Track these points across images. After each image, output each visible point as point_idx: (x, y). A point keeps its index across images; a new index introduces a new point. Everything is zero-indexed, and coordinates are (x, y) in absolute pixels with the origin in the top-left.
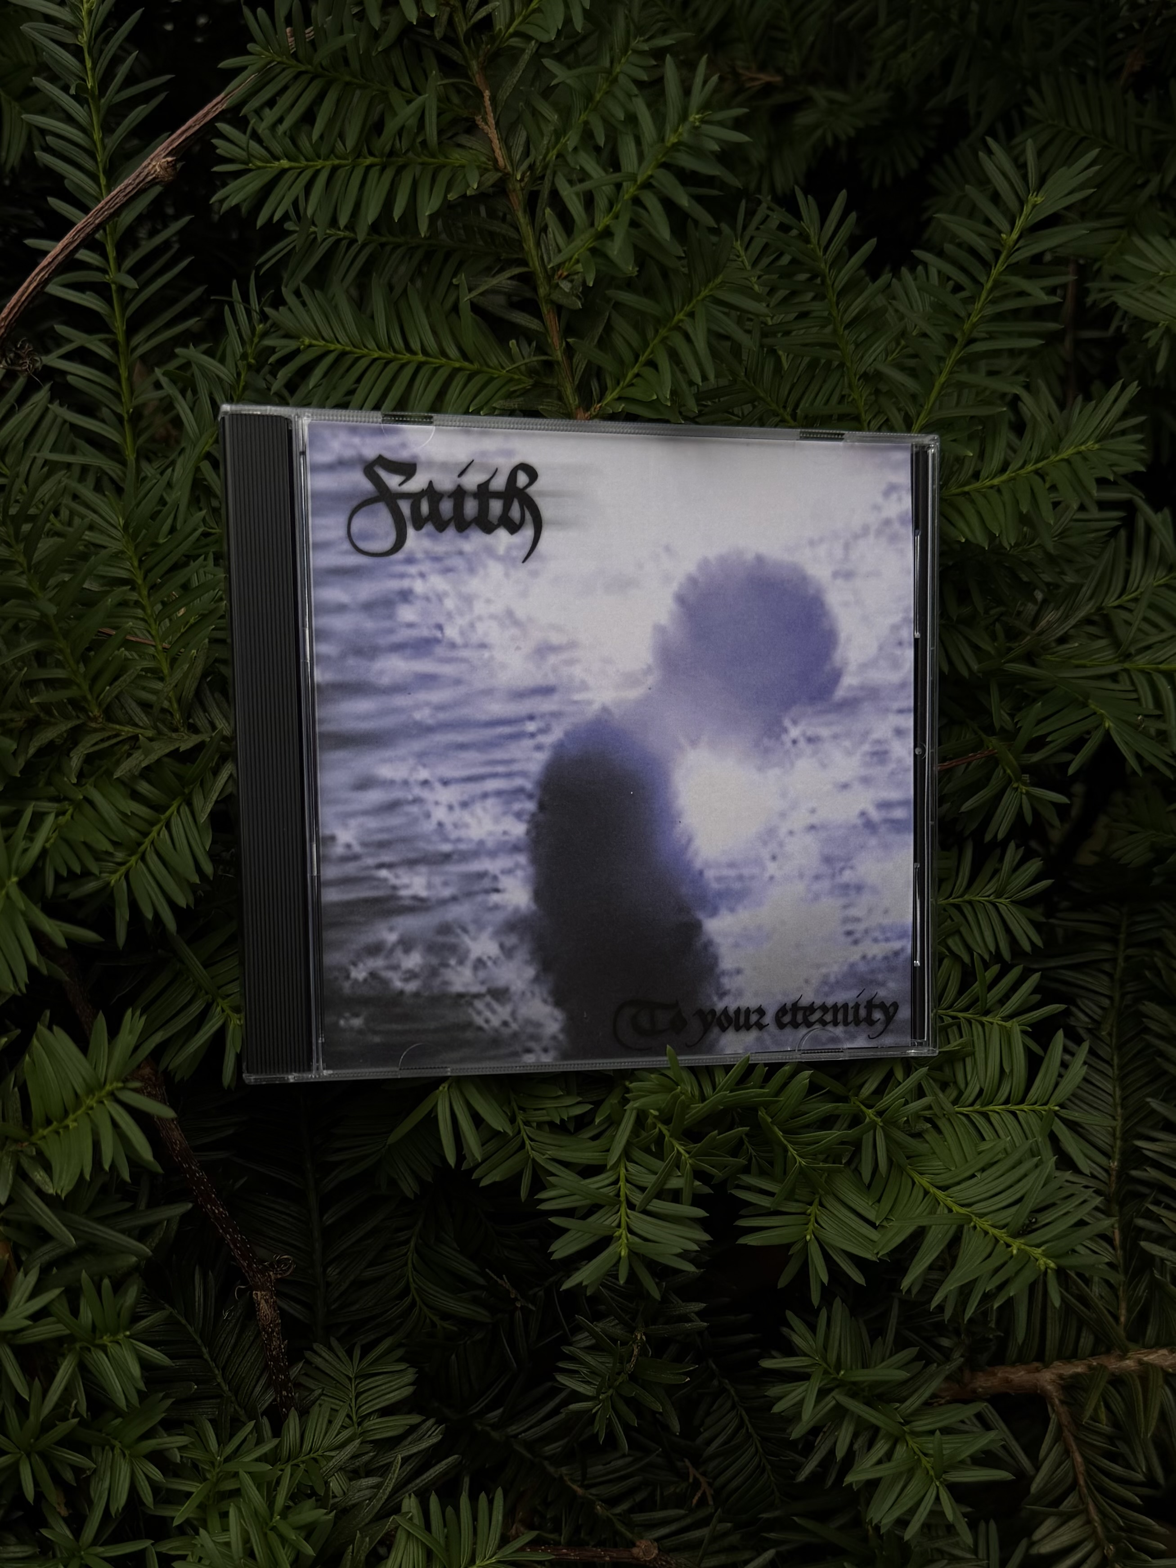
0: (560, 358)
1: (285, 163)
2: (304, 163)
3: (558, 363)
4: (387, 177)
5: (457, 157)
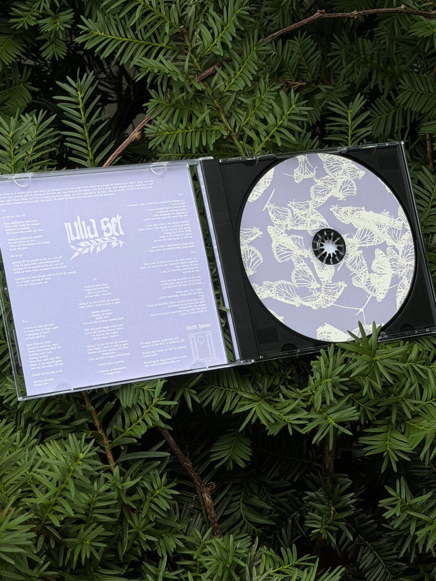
1: (168, 133)
2: (173, 132)
4: (198, 134)
5: (216, 128)
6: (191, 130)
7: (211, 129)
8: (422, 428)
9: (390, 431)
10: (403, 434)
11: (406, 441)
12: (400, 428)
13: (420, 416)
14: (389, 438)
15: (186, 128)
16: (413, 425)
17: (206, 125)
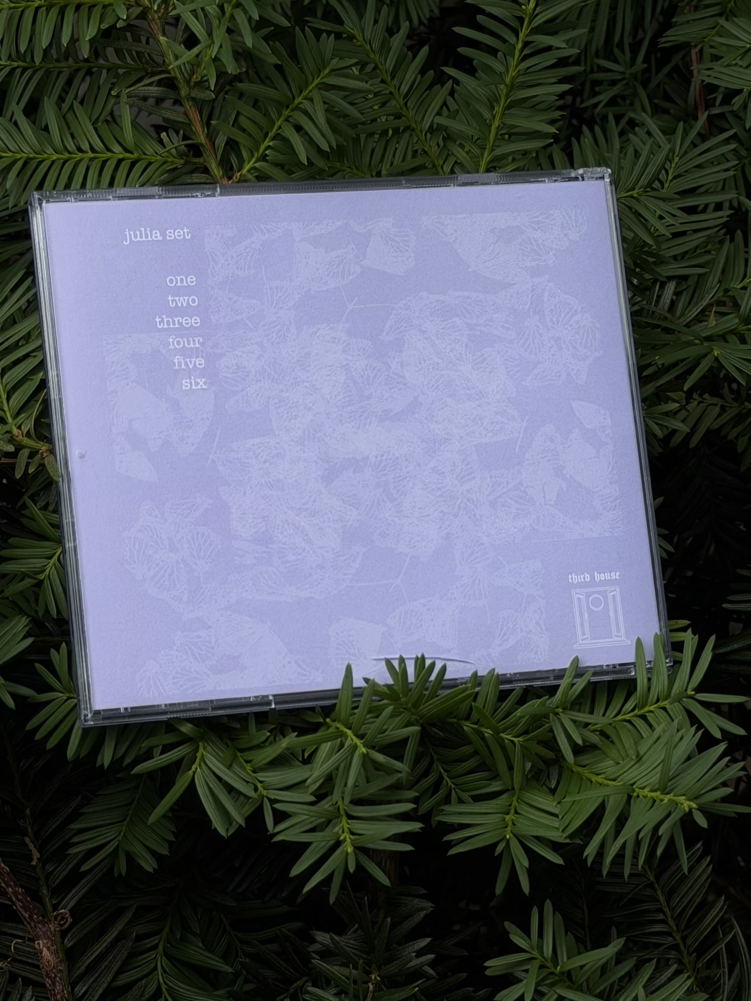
0: (203, 142)
3: (202, 145)
4: (53, 15)
8: (599, 779)
10: (553, 792)
11: (556, 811)
12: (548, 776)
13: (597, 748)
14: (515, 803)
16: (580, 769)
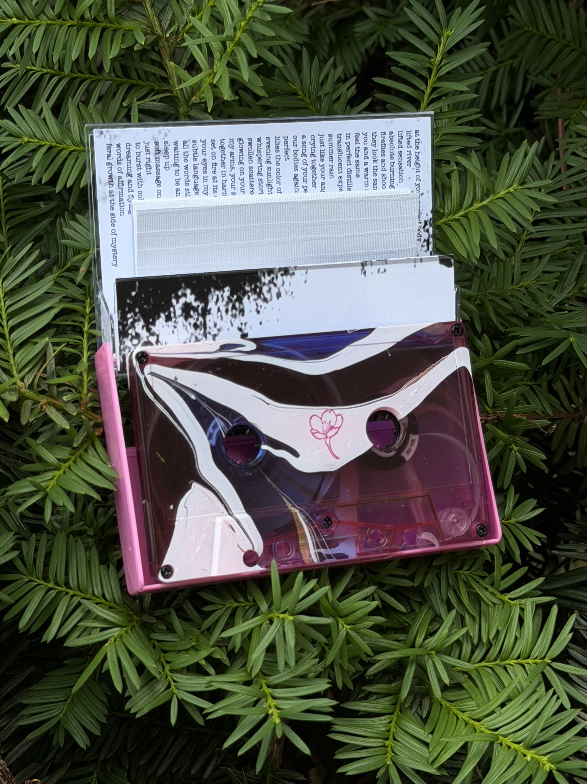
1: (16, 20)
2: (27, 21)
4: (83, 34)
5: (127, 25)
6: (70, 23)
7: (116, 26)
9: (397, 711)
10: (425, 721)
12: (420, 705)
13: (463, 688)
14: (393, 729)
15: (59, 16)
16: (448, 704)
17: (106, 16)
